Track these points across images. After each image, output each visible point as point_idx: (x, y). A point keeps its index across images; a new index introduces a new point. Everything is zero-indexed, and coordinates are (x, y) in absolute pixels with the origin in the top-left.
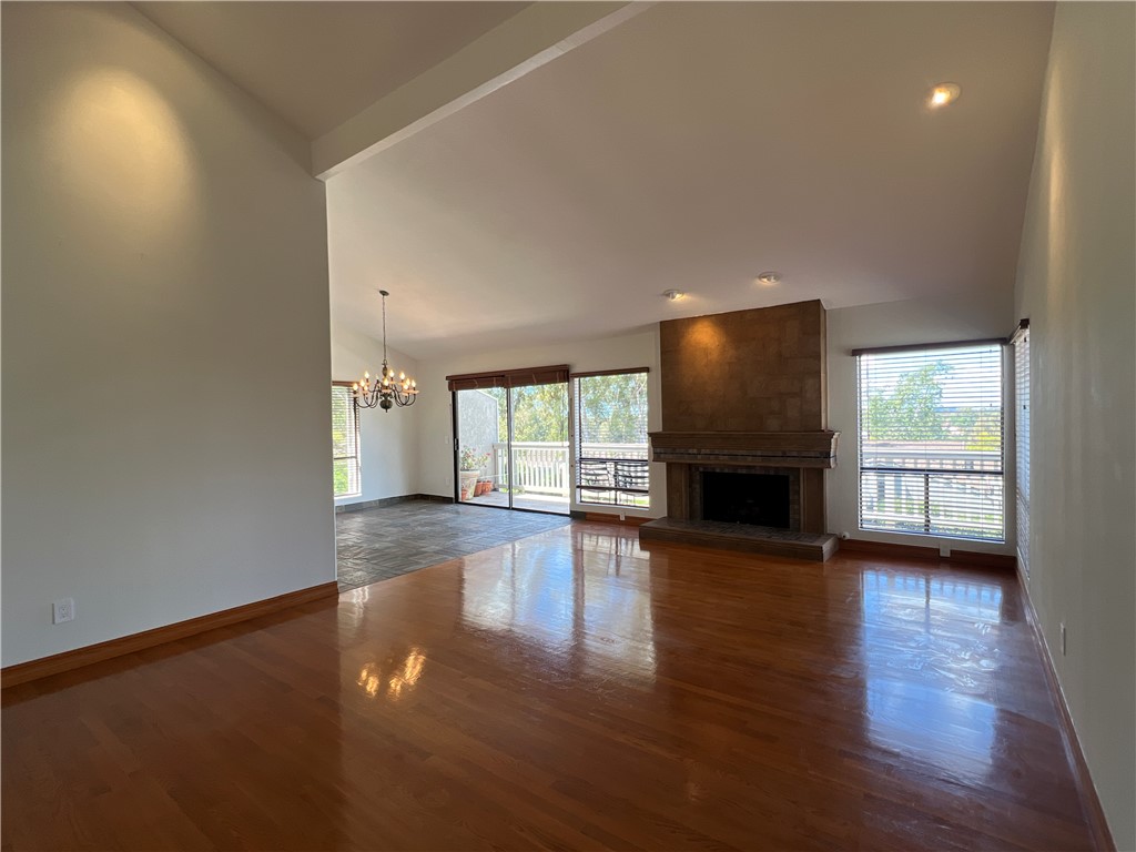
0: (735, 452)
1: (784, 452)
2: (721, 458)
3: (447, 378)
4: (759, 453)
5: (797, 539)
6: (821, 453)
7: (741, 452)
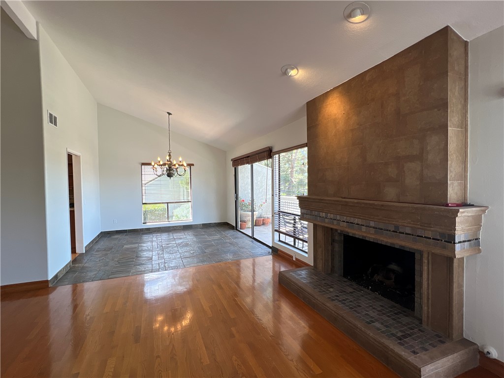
0: (352, 220)
1: (397, 227)
2: (342, 224)
3: (232, 160)
4: (372, 224)
5: (401, 340)
6: (442, 235)
7: (356, 221)
